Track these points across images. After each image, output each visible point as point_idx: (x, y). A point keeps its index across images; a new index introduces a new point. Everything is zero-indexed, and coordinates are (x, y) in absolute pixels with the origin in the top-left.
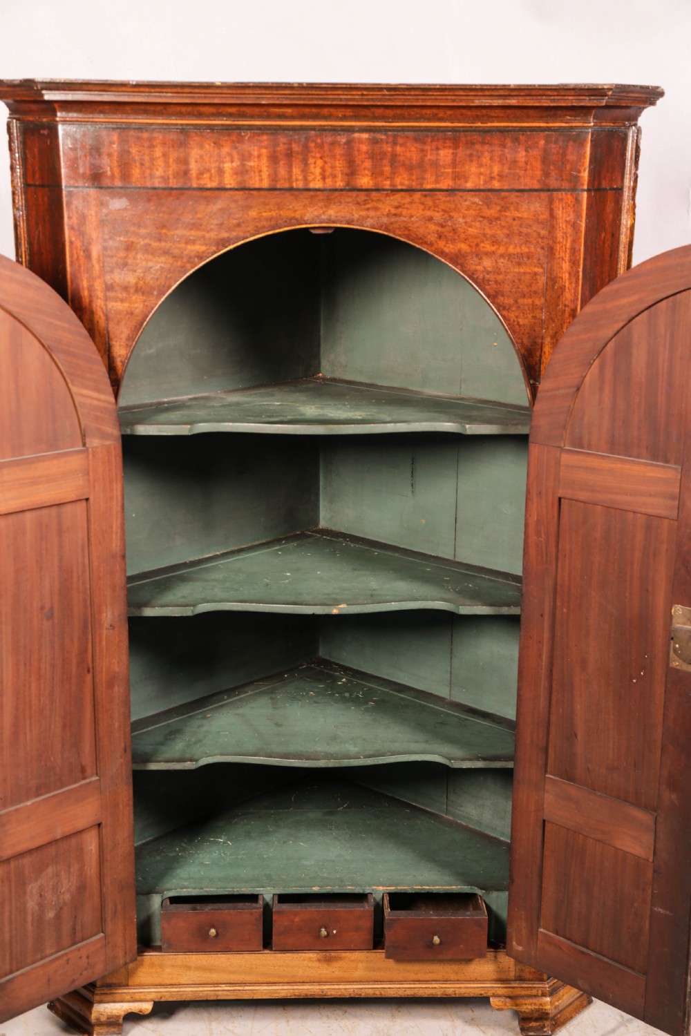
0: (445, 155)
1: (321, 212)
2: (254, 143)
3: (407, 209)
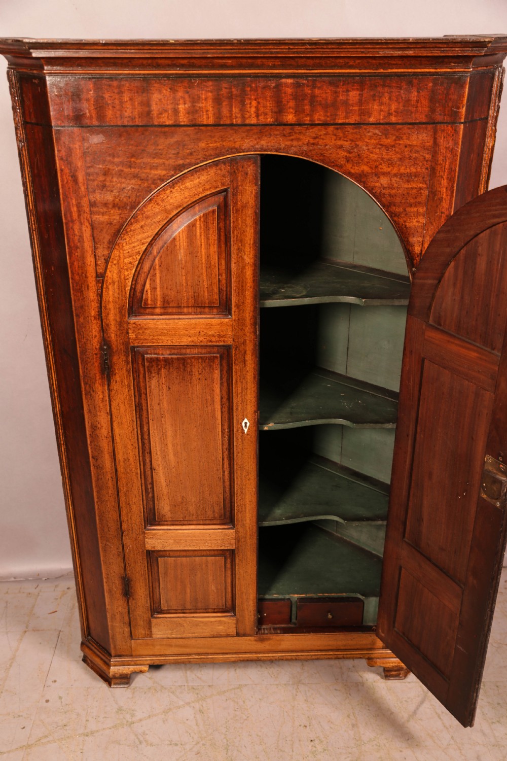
0: (354, 95)
1: (256, 142)
2: (202, 88)
3: (323, 139)
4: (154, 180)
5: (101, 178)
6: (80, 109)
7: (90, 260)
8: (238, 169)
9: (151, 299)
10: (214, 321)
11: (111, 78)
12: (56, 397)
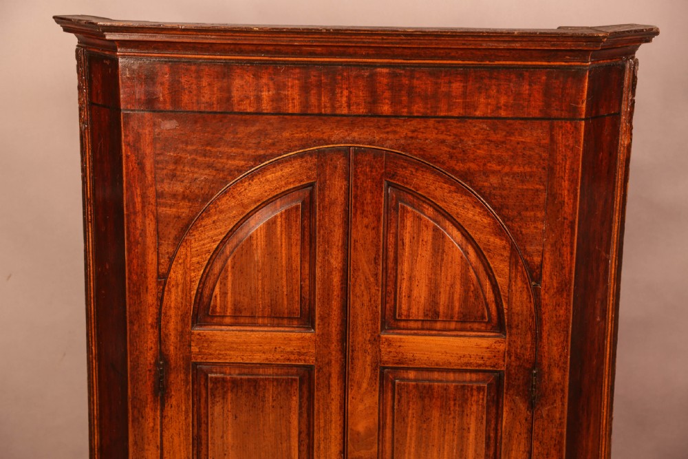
0: (457, 87)
1: (346, 134)
2: (288, 75)
4: (231, 171)
5: (171, 167)
6: (153, 93)
7: (151, 257)
8: (325, 162)
9: (221, 306)
10: (294, 335)
11: (189, 62)
12: (96, 427)
